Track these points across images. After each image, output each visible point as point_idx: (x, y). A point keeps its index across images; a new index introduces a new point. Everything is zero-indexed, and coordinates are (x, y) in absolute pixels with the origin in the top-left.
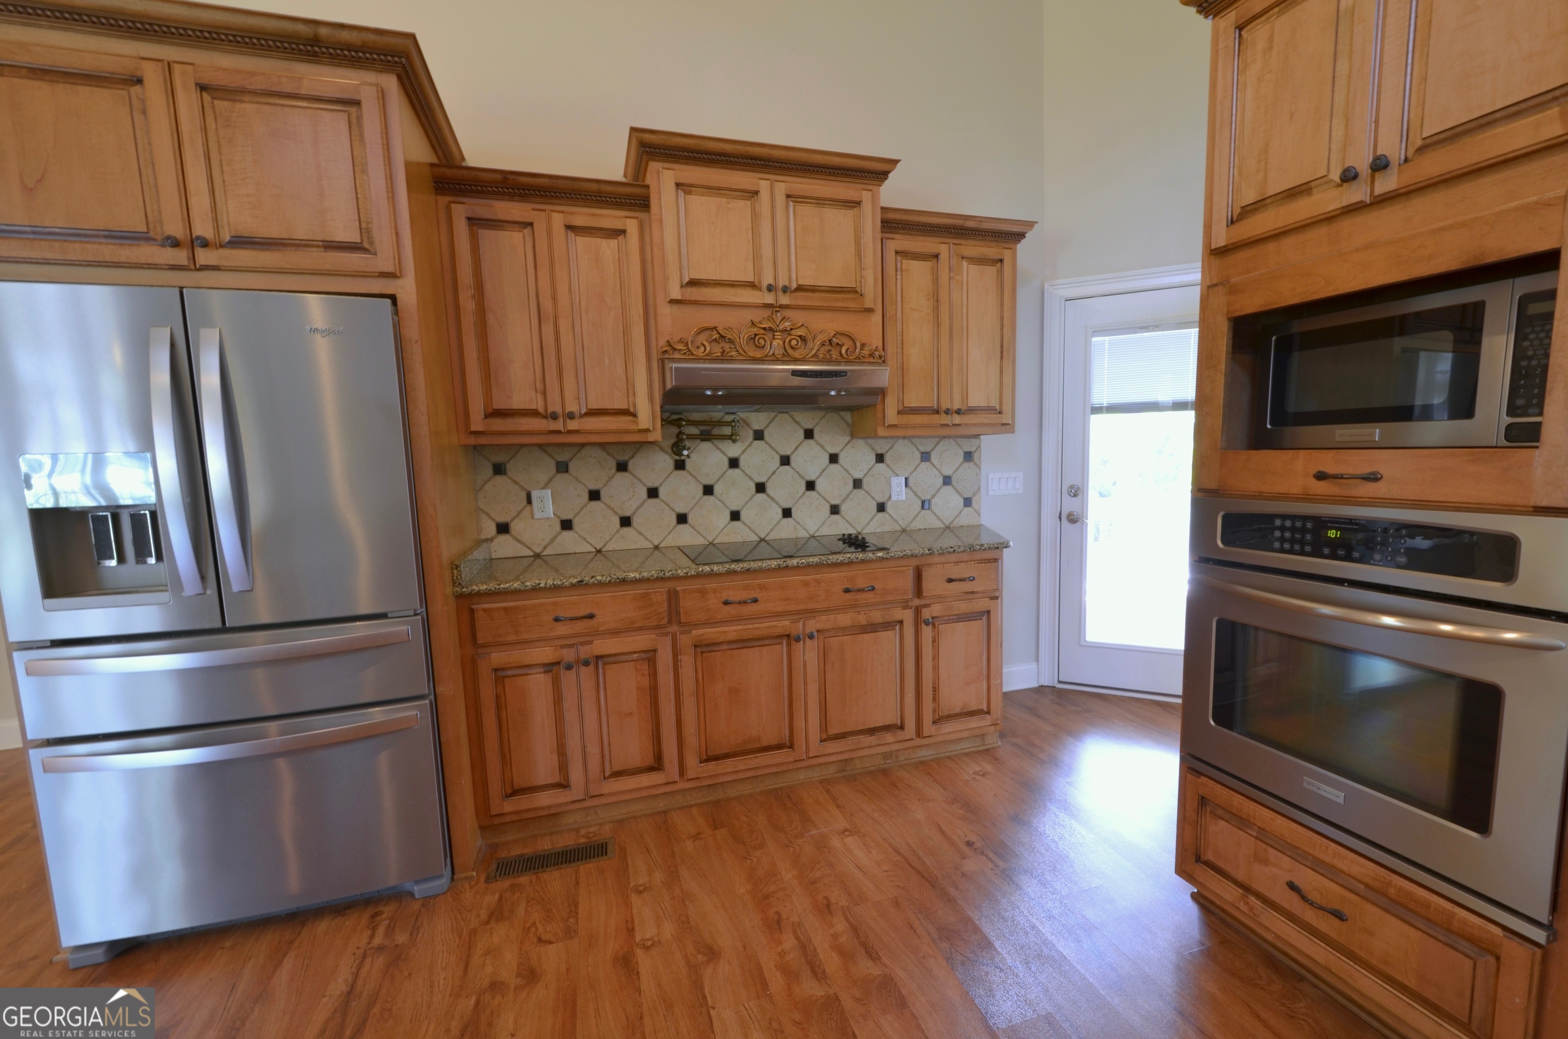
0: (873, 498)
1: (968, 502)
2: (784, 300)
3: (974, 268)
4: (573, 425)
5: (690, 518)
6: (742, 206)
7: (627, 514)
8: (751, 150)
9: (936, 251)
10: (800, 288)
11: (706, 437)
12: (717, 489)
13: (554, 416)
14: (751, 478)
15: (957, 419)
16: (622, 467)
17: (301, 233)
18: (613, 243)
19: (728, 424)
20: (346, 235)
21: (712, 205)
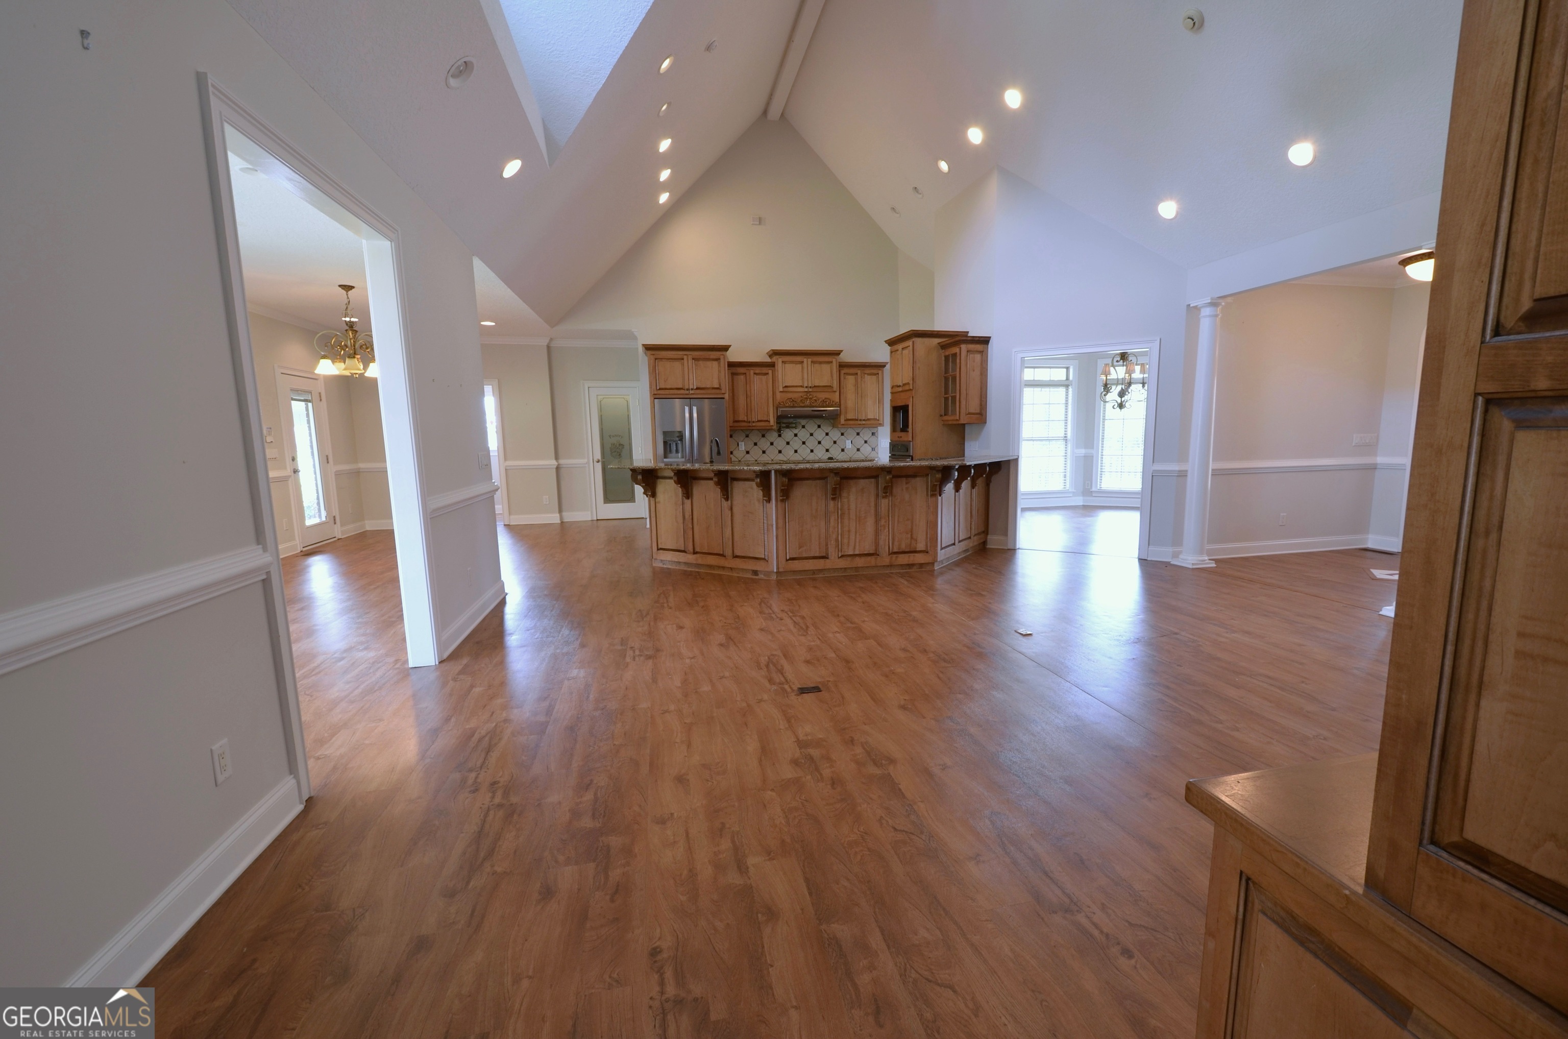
0: (840, 447)
1: (873, 449)
2: (810, 390)
3: (869, 377)
4: (754, 424)
5: (783, 452)
6: (799, 366)
7: (765, 450)
8: (802, 351)
9: (856, 373)
10: (815, 386)
11: (788, 427)
12: (790, 443)
13: (749, 422)
14: (801, 440)
15: (864, 422)
16: (763, 436)
17: (708, 386)
18: (766, 377)
19: (794, 423)
20: (717, 386)
21: (791, 365)
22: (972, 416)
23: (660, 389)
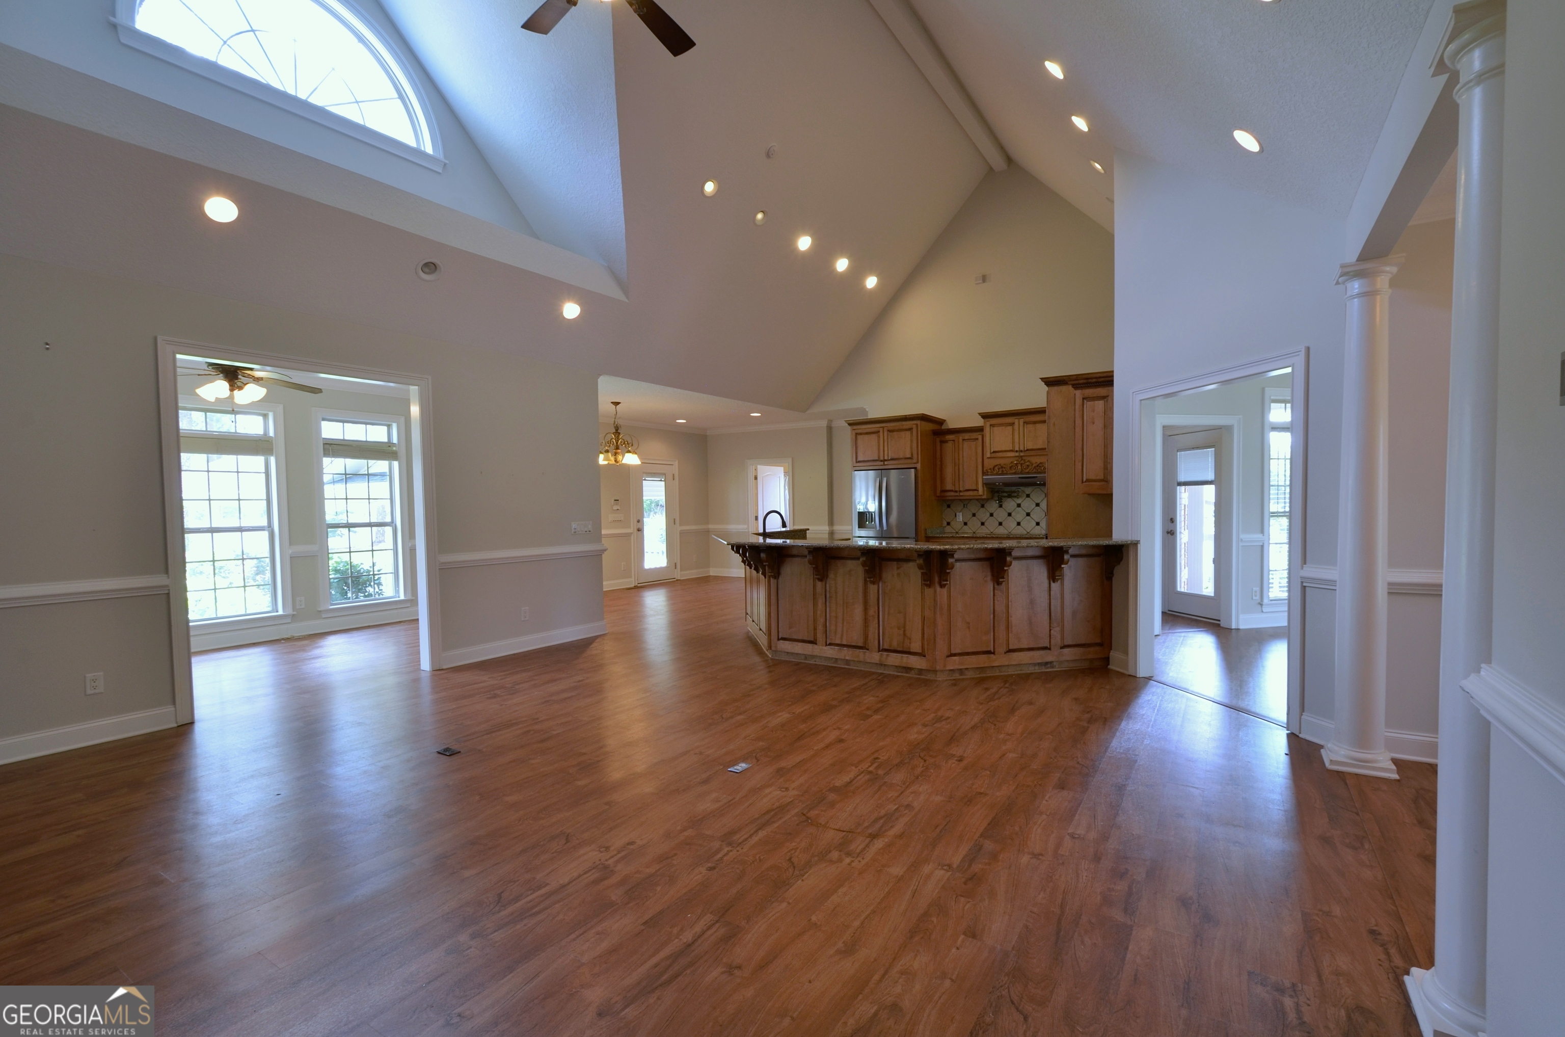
2: (1022, 454)
4: (961, 494)
5: (1003, 524)
6: (1010, 428)
7: (983, 521)
8: (1012, 412)
10: (1027, 450)
11: (1010, 496)
12: (1013, 514)
13: (956, 492)
14: (1025, 511)
16: (983, 506)
17: (901, 457)
18: (975, 442)
19: (1018, 492)
20: (909, 456)
21: (1000, 428)
22: (1092, 483)
23: (859, 462)
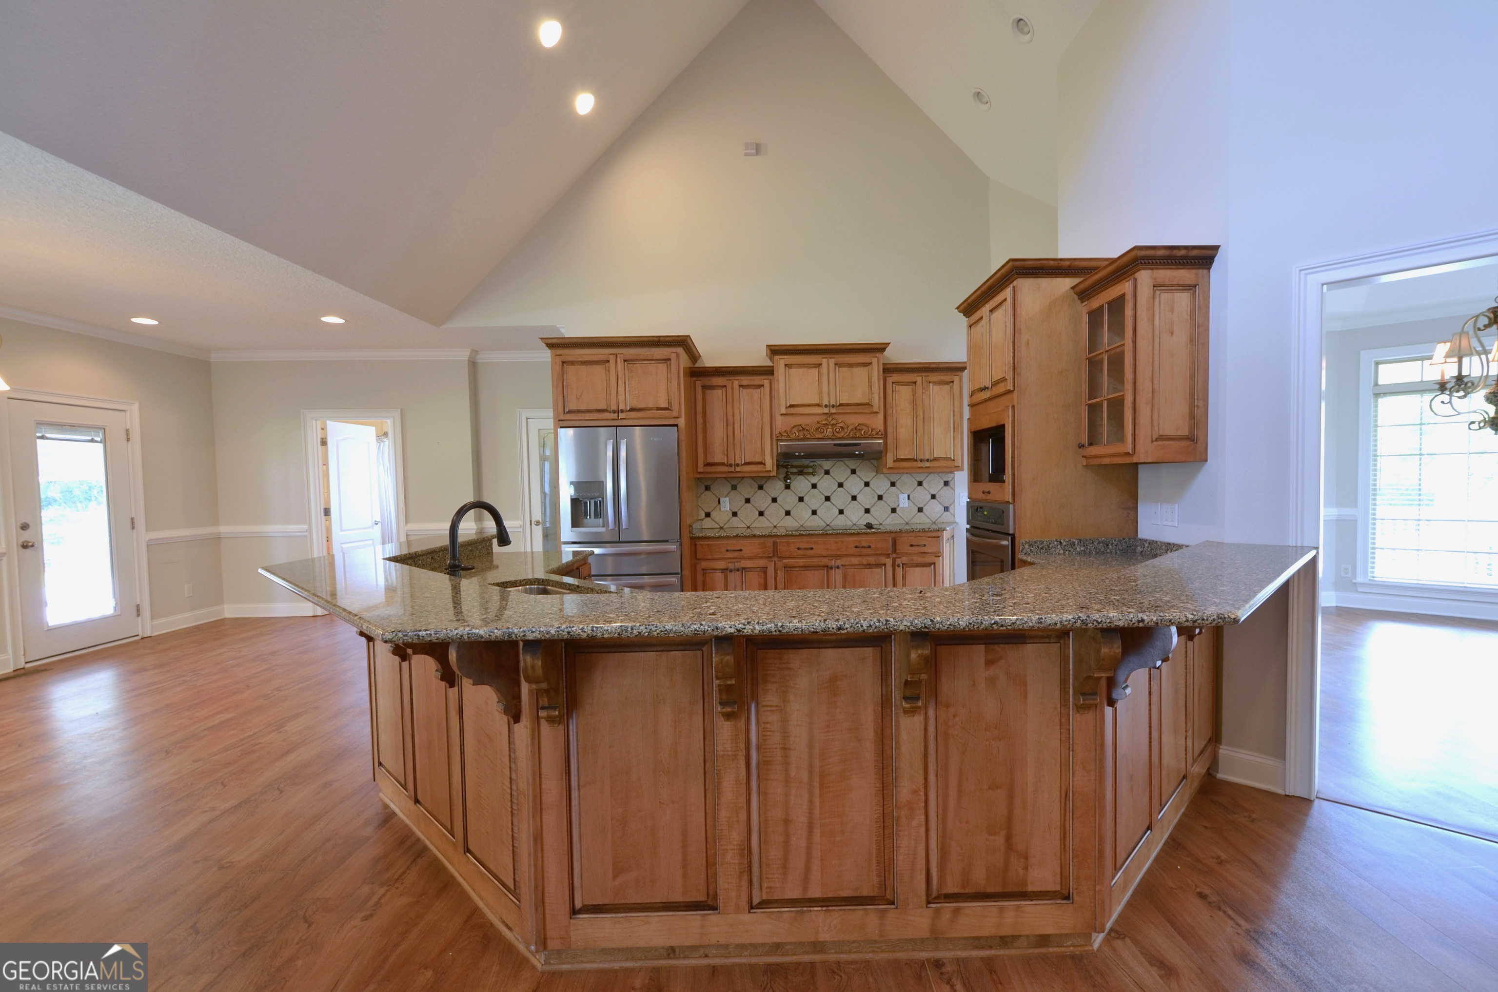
0: (889, 506)
1: (946, 509)
2: (833, 411)
3: (937, 387)
4: (738, 469)
5: (792, 513)
6: (815, 371)
7: (762, 510)
8: (818, 347)
9: (914, 381)
10: (841, 405)
11: (801, 473)
12: (805, 499)
13: (731, 465)
14: (823, 494)
15: (927, 464)
16: (761, 488)
17: (650, 406)
18: (758, 391)
19: (811, 467)
20: (664, 405)
21: (801, 370)
22: (1167, 442)
23: (570, 412)
